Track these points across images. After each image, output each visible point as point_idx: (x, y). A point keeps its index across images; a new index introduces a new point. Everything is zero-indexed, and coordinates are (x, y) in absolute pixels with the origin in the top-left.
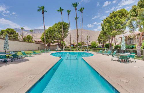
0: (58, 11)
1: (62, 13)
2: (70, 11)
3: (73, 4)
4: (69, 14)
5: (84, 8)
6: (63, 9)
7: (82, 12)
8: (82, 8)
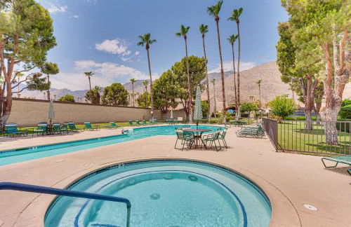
0: (179, 34)
1: (185, 38)
2: (206, 27)
3: (210, 9)
4: (203, 36)
5: (241, 10)
6: (188, 28)
7: (238, 22)
8: (236, 11)
